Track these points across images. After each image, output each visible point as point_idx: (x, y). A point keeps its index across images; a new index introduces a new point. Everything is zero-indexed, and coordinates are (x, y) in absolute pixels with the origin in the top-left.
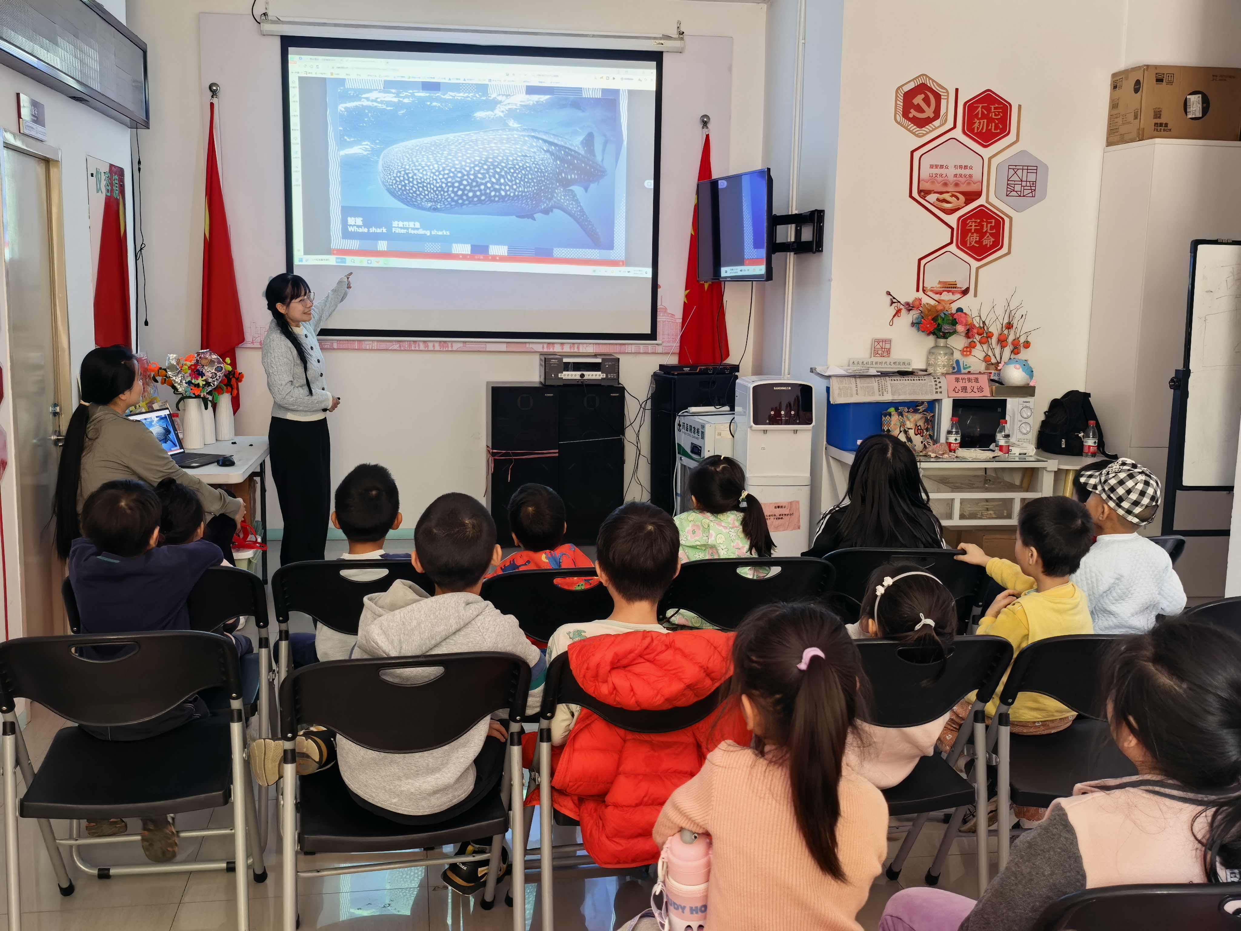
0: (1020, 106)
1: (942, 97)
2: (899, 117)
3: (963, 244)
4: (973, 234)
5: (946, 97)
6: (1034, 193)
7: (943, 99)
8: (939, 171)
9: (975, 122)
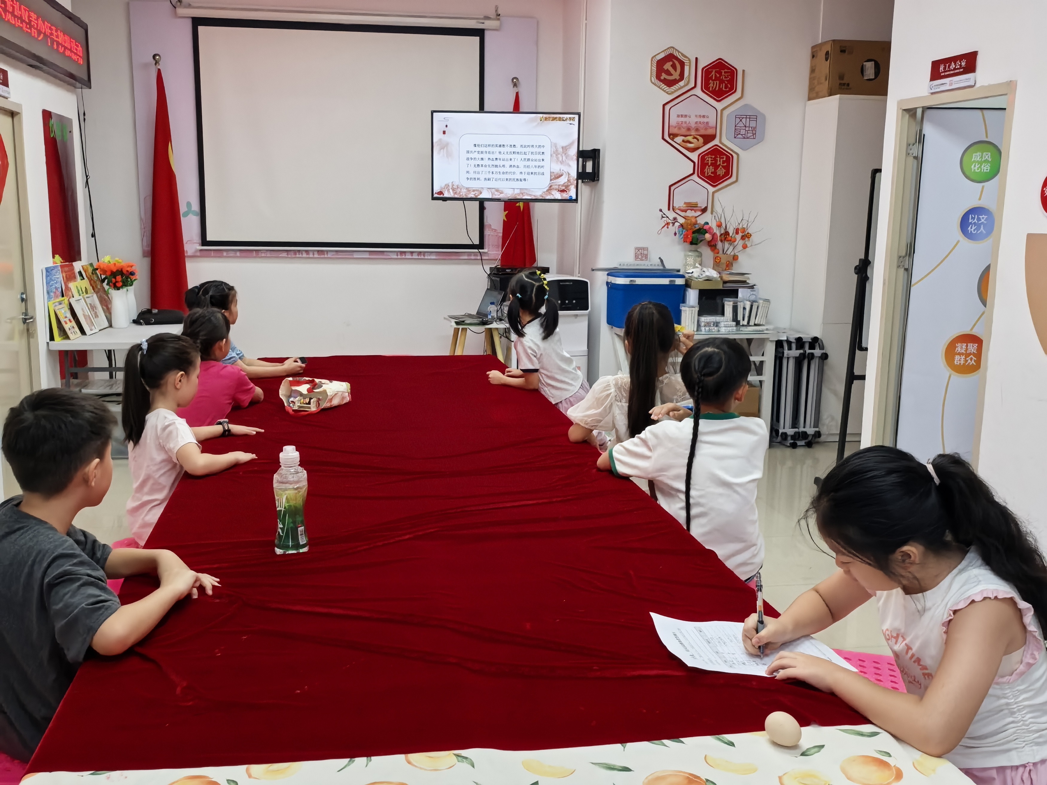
0: (744, 71)
1: (685, 64)
2: (654, 79)
3: (702, 175)
4: (709, 166)
5: (688, 64)
6: (754, 136)
7: (686, 65)
8: (683, 119)
9: (710, 83)
